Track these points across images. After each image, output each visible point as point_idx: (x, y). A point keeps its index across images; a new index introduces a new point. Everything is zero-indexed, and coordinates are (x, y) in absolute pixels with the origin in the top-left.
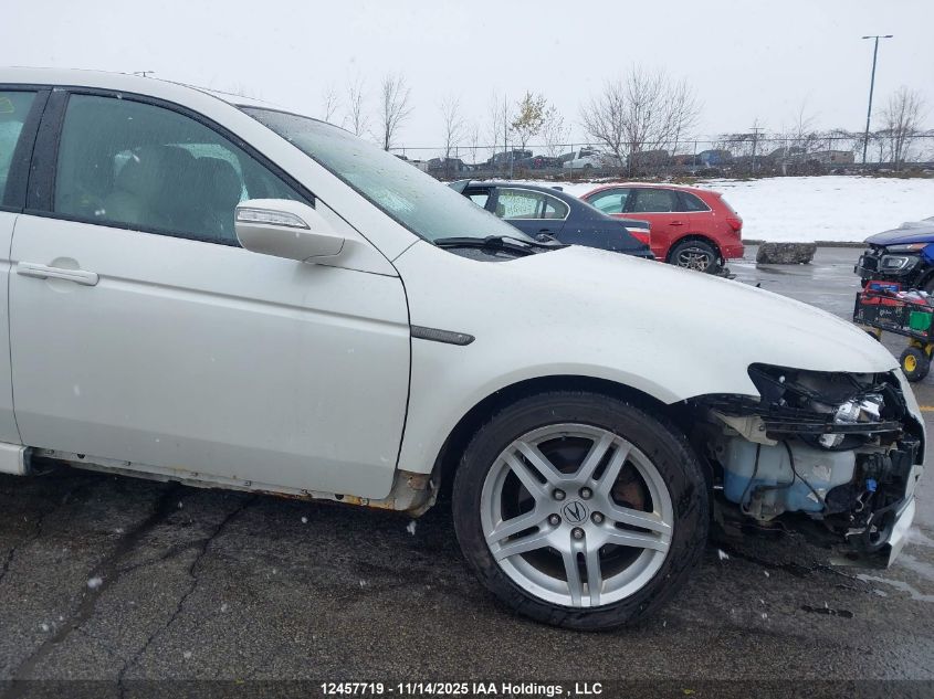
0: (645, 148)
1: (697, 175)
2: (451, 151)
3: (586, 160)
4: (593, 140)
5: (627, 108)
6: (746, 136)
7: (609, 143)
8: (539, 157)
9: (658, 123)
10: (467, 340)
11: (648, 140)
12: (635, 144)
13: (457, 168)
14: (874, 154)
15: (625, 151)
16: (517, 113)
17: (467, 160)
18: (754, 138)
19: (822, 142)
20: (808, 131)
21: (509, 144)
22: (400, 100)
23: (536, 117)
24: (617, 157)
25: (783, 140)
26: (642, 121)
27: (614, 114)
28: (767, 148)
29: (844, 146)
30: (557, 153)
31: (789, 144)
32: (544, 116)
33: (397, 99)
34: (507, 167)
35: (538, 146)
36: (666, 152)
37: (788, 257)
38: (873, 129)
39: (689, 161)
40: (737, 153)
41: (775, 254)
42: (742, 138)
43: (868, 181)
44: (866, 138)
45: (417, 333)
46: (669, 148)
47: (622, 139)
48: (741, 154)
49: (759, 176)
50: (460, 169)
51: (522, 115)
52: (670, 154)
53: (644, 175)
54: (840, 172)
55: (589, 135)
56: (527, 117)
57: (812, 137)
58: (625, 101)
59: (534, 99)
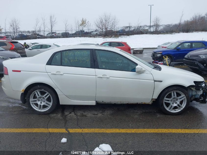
0: (108, 29)
1: (119, 35)
2: (67, 31)
3: (96, 32)
4: (97, 28)
5: (104, 21)
6: (128, 27)
7: (101, 29)
8: (86, 32)
9: (110, 24)
10: (161, 81)
11: (109, 28)
12: (106, 29)
13: (68, 35)
14: (152, 30)
15: (104, 30)
16: (80, 22)
17: (70, 33)
18: (130, 27)
19: (143, 27)
20: (140, 25)
21: (80, 29)
22: (54, 20)
23: (85, 23)
24: (103, 32)
25: (135, 27)
26: (107, 24)
27: (101, 22)
28: (132, 29)
29: (147, 28)
30: (90, 31)
31: (136, 28)
32: (87, 23)
33: (53, 20)
34: (79, 34)
35: (86, 30)
36: (112, 30)
37: (138, 52)
38: (151, 25)
39: (117, 32)
40: (126, 30)
41: (136, 52)
42: (127, 27)
43: (151, 35)
44: (150, 27)
45: (155, 81)
46: (113, 30)
47: (103, 28)
48: (127, 30)
49: (131, 35)
50: (69, 35)
51: (81, 23)
52: (113, 31)
53: (108, 35)
54: (146, 34)
55: (96, 27)
56: (83, 23)
57: (141, 27)
58: (103, 20)
59: (84, 19)
